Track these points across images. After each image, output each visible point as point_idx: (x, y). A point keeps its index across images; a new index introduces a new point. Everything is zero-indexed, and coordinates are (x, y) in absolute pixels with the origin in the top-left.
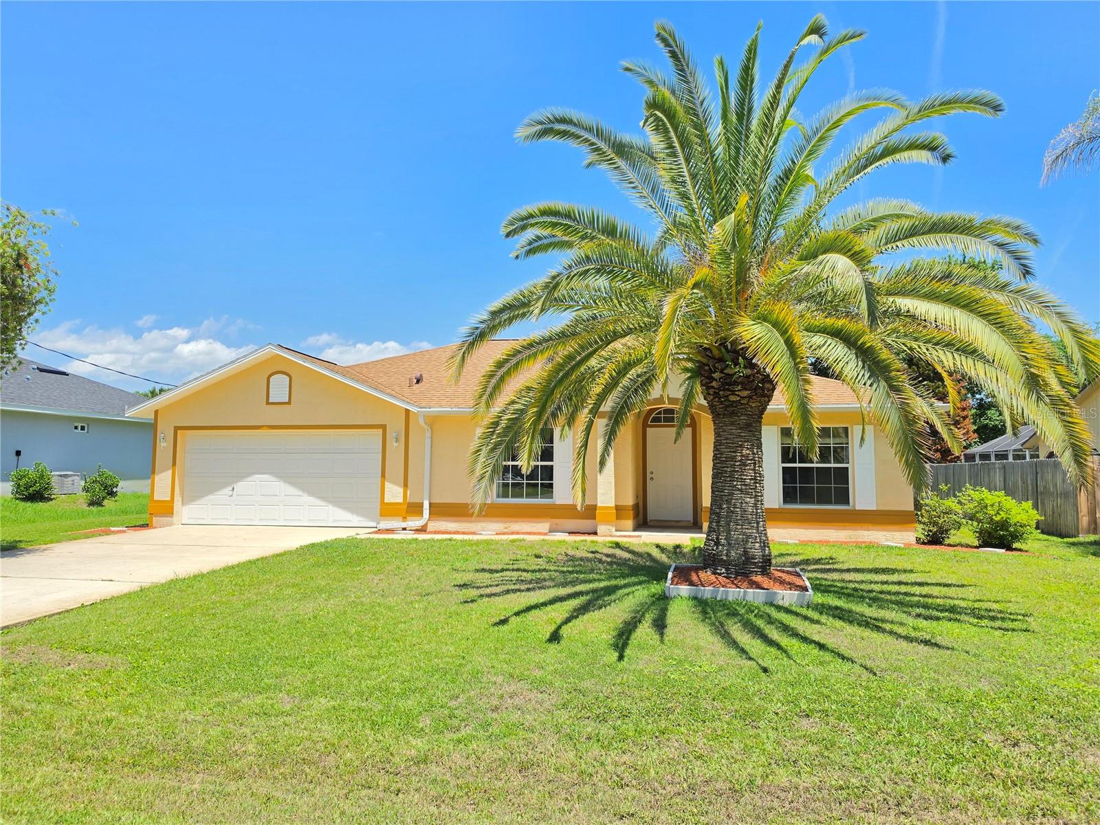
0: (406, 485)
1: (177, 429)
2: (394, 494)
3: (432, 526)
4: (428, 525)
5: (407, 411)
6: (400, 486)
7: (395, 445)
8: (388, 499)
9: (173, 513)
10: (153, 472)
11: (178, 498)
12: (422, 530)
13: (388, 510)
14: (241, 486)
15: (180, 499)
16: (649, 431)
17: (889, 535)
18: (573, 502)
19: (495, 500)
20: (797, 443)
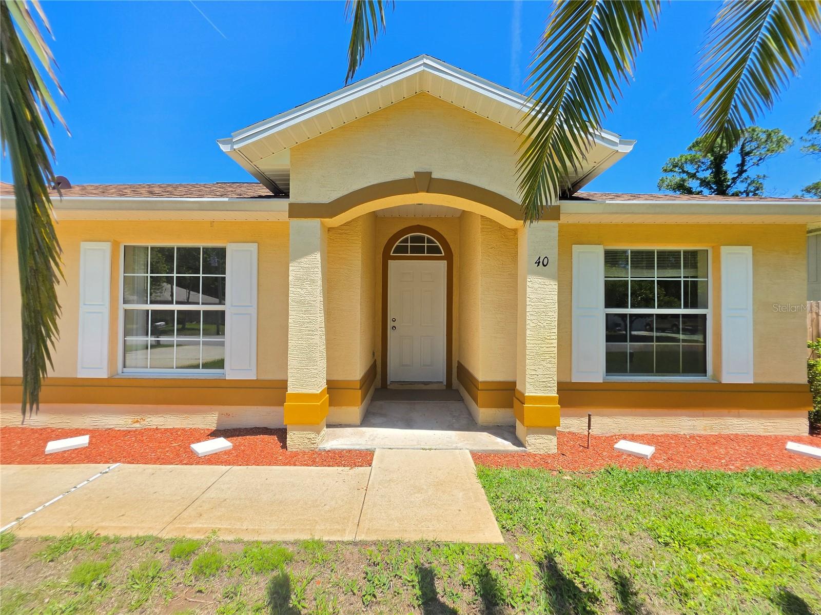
16: (391, 263)
17: (768, 424)
18: (257, 376)
19: (120, 371)
20: (629, 275)
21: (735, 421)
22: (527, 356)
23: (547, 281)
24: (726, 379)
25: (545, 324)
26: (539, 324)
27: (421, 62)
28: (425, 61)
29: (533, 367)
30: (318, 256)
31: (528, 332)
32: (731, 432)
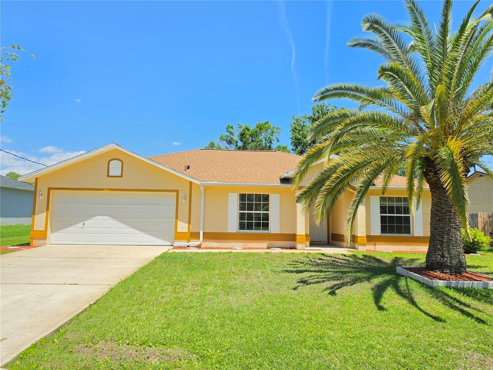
0: (189, 222)
1: (49, 189)
2: (183, 227)
3: (204, 245)
4: (202, 244)
5: (191, 183)
6: (186, 223)
7: (184, 201)
8: (179, 230)
9: (46, 238)
10: (34, 213)
11: (49, 229)
12: (199, 247)
13: (179, 236)
14: (88, 222)
15: (50, 230)
18: (280, 232)
19: (238, 231)
20: (387, 204)
23: (363, 207)
24: (415, 235)
26: (361, 218)
29: (359, 229)
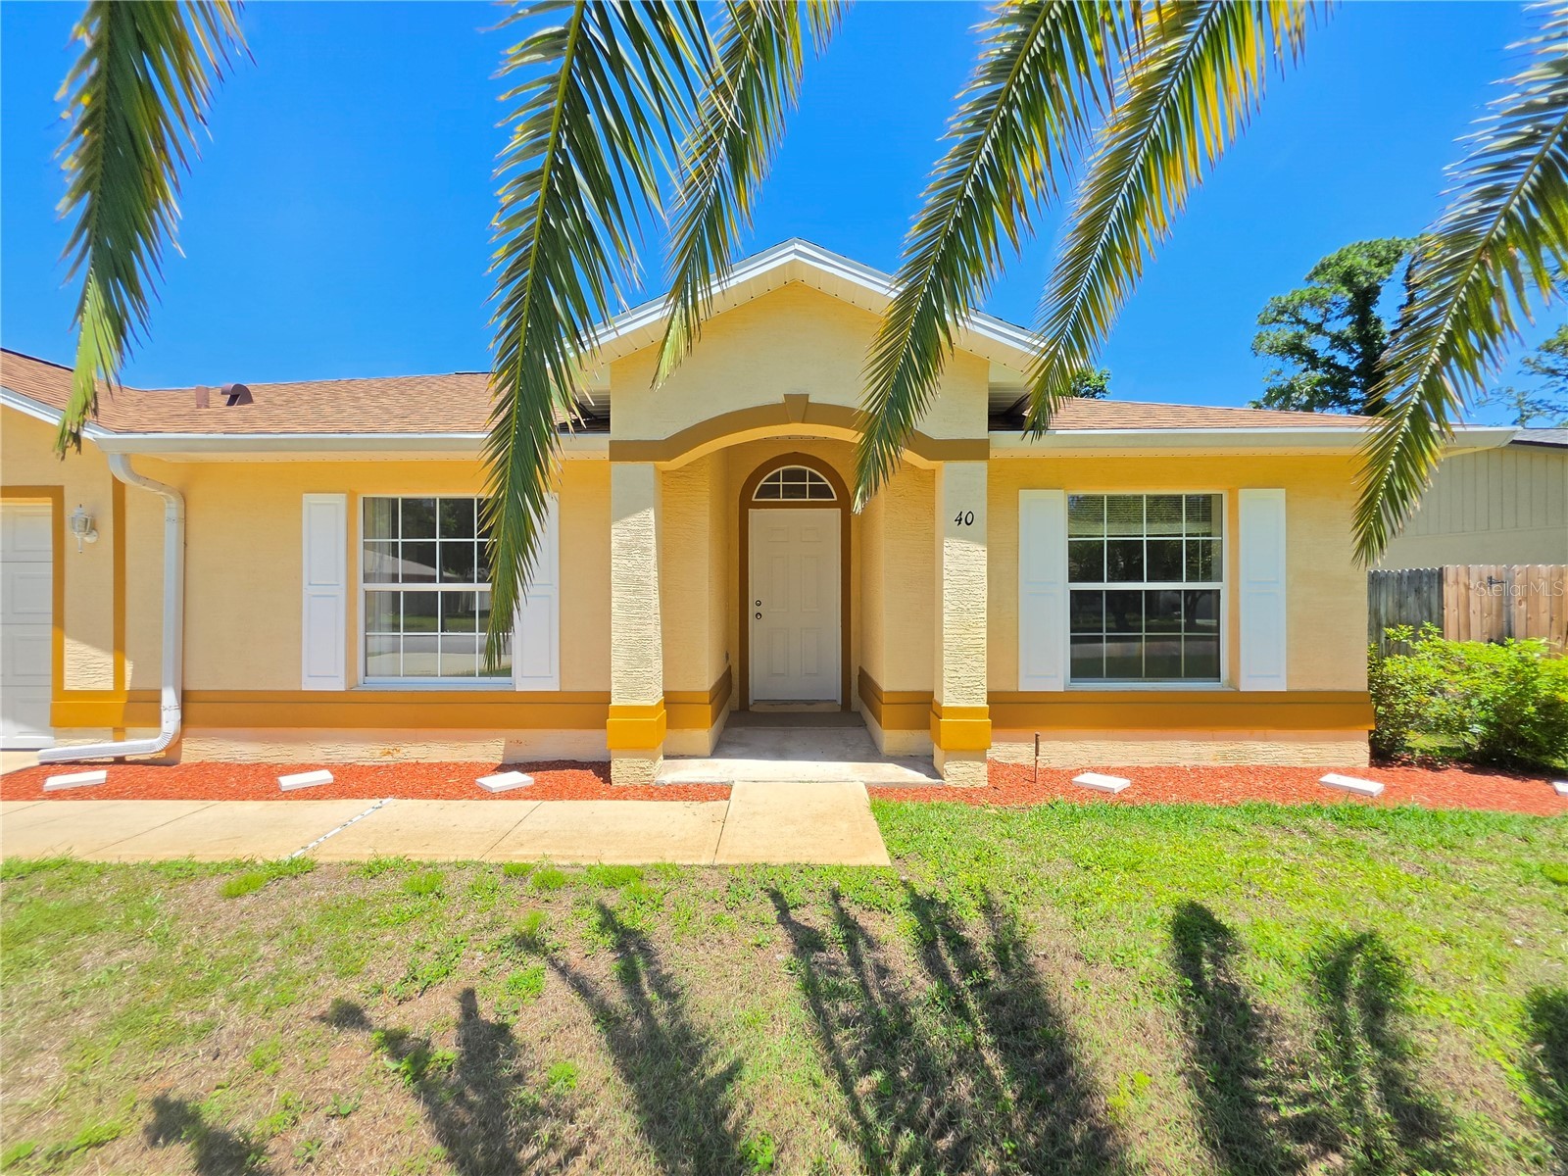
2: (90, 669)
4: (184, 746)
7: (89, 540)
8: (74, 680)
12: (166, 759)
13: (74, 710)
16: (754, 514)
17: (1310, 751)
18: (561, 686)
19: (361, 682)
20: (1105, 532)
21: (1260, 746)
22: (945, 652)
23: (973, 546)
24: (1246, 686)
25: (969, 606)
26: (961, 606)
27: (791, 248)
28: (798, 247)
29: (952, 667)
30: (651, 514)
31: (946, 618)
32: (1254, 763)
